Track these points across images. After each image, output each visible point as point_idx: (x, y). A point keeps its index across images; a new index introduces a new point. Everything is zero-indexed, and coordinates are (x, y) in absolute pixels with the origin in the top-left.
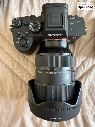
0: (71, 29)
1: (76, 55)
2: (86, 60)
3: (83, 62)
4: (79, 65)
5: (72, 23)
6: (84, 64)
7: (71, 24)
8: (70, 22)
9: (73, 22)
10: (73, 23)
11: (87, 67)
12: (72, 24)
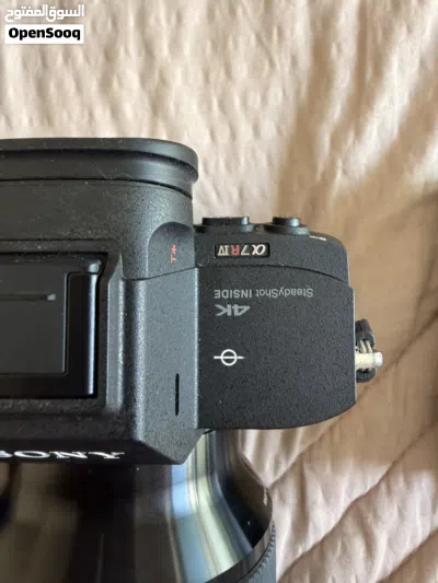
0: (228, 357)
1: (311, 448)
2: (383, 486)
3: (363, 506)
4: (333, 523)
5: (232, 301)
6: (370, 519)
7: (227, 310)
8: (218, 294)
9: (246, 294)
10: (241, 302)
11: (390, 543)
12: (238, 311)
